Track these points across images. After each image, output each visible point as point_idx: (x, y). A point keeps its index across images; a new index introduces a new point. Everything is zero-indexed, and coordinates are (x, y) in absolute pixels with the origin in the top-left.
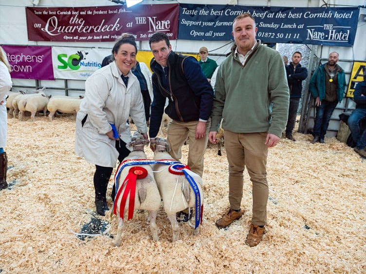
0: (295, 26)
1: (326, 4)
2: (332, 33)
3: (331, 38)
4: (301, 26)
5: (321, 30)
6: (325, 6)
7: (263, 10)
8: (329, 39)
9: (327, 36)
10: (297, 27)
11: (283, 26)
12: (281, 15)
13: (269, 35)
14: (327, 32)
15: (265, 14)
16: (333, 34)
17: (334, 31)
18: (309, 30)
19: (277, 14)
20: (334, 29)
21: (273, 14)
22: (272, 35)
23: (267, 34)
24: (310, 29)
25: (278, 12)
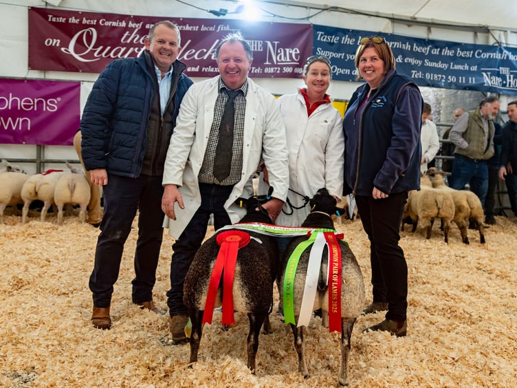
0: (467, 67)
1: (498, 43)
2: (510, 79)
3: (510, 85)
4: (474, 68)
5: (498, 74)
6: (497, 45)
7: (425, 44)
8: (508, 86)
9: (504, 82)
10: (469, 68)
11: (453, 66)
12: (447, 52)
13: (438, 77)
14: (504, 77)
15: (428, 48)
16: (512, 80)
17: (512, 76)
18: (484, 74)
19: (444, 50)
20: (511, 73)
21: (439, 49)
22: (442, 78)
23: (436, 76)
24: (486, 72)
25: (445, 47)
